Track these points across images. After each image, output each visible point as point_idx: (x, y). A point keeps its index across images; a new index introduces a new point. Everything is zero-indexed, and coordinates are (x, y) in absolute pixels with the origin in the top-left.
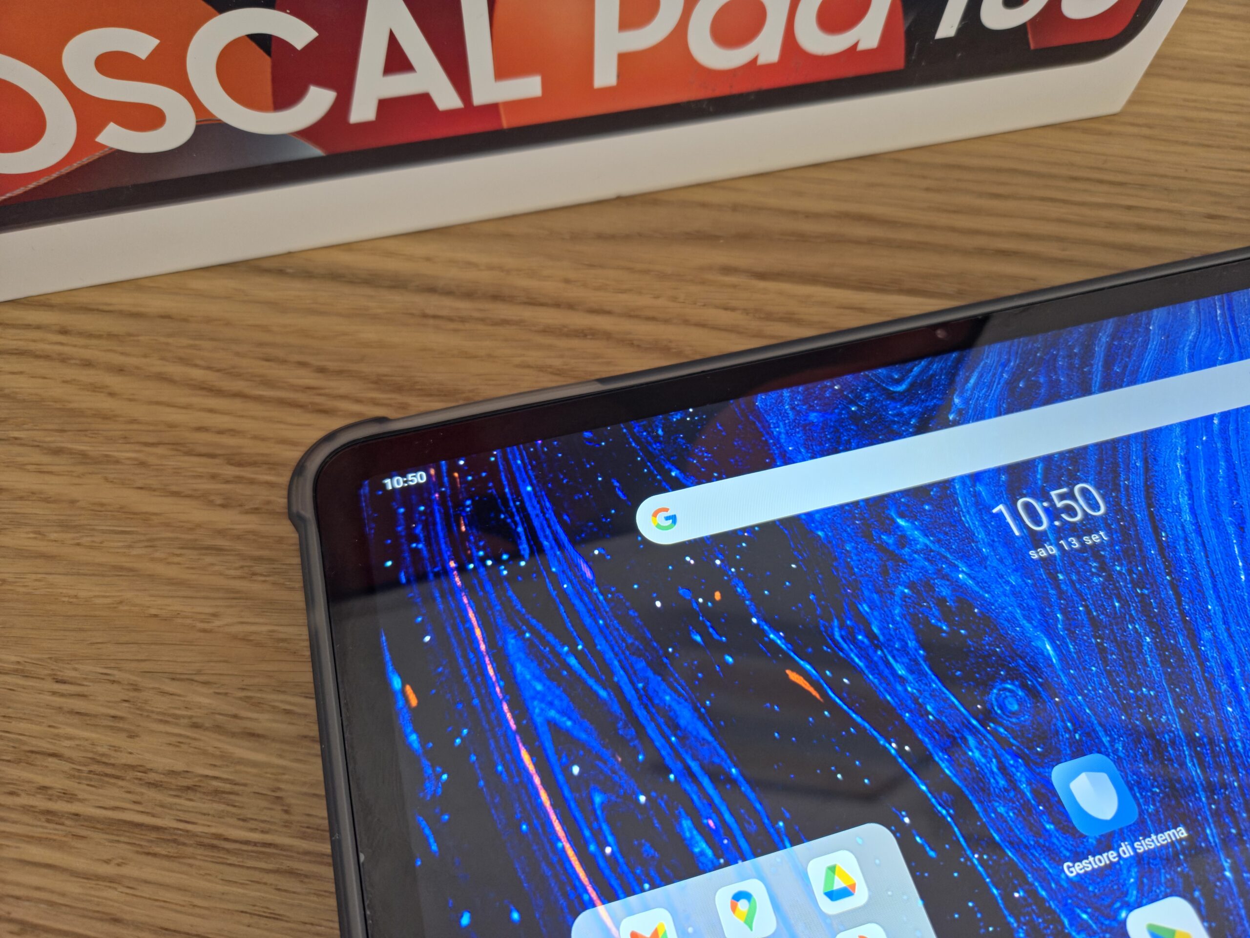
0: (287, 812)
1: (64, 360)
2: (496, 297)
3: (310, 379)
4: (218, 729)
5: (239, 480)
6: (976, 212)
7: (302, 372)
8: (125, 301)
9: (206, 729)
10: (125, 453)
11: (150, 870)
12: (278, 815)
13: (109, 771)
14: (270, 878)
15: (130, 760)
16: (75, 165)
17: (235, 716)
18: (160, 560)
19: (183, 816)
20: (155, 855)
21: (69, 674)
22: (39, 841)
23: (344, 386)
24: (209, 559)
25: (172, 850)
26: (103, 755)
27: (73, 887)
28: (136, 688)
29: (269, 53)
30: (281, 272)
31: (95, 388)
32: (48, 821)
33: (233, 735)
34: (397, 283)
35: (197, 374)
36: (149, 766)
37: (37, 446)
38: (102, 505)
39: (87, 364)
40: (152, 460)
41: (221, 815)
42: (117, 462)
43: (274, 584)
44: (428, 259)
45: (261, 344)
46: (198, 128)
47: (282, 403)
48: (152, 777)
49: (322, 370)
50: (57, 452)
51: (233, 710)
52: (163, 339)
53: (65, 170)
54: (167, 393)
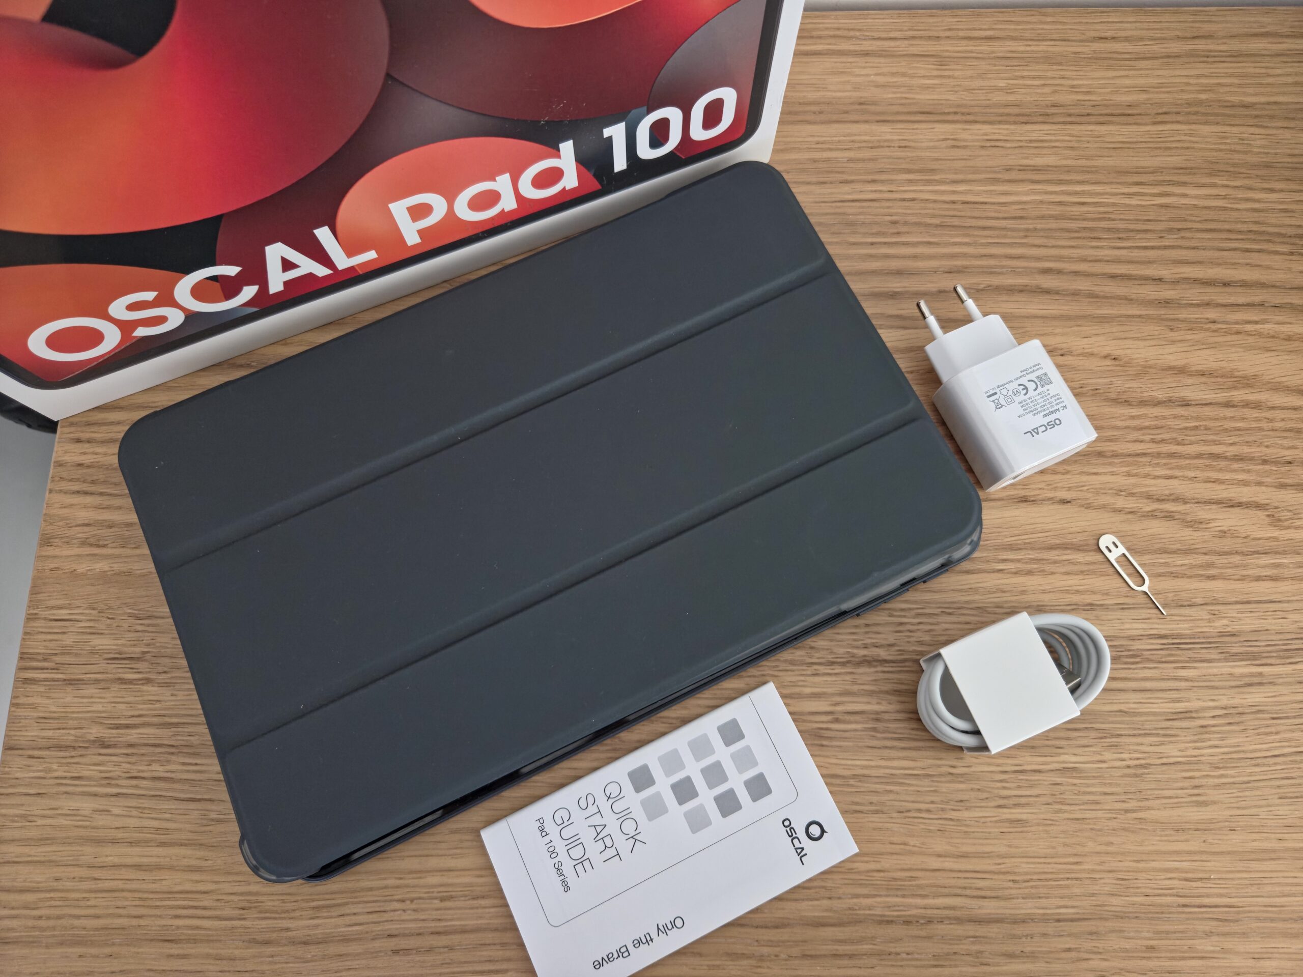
16: (122, 347)
29: (218, 282)
46: (186, 317)
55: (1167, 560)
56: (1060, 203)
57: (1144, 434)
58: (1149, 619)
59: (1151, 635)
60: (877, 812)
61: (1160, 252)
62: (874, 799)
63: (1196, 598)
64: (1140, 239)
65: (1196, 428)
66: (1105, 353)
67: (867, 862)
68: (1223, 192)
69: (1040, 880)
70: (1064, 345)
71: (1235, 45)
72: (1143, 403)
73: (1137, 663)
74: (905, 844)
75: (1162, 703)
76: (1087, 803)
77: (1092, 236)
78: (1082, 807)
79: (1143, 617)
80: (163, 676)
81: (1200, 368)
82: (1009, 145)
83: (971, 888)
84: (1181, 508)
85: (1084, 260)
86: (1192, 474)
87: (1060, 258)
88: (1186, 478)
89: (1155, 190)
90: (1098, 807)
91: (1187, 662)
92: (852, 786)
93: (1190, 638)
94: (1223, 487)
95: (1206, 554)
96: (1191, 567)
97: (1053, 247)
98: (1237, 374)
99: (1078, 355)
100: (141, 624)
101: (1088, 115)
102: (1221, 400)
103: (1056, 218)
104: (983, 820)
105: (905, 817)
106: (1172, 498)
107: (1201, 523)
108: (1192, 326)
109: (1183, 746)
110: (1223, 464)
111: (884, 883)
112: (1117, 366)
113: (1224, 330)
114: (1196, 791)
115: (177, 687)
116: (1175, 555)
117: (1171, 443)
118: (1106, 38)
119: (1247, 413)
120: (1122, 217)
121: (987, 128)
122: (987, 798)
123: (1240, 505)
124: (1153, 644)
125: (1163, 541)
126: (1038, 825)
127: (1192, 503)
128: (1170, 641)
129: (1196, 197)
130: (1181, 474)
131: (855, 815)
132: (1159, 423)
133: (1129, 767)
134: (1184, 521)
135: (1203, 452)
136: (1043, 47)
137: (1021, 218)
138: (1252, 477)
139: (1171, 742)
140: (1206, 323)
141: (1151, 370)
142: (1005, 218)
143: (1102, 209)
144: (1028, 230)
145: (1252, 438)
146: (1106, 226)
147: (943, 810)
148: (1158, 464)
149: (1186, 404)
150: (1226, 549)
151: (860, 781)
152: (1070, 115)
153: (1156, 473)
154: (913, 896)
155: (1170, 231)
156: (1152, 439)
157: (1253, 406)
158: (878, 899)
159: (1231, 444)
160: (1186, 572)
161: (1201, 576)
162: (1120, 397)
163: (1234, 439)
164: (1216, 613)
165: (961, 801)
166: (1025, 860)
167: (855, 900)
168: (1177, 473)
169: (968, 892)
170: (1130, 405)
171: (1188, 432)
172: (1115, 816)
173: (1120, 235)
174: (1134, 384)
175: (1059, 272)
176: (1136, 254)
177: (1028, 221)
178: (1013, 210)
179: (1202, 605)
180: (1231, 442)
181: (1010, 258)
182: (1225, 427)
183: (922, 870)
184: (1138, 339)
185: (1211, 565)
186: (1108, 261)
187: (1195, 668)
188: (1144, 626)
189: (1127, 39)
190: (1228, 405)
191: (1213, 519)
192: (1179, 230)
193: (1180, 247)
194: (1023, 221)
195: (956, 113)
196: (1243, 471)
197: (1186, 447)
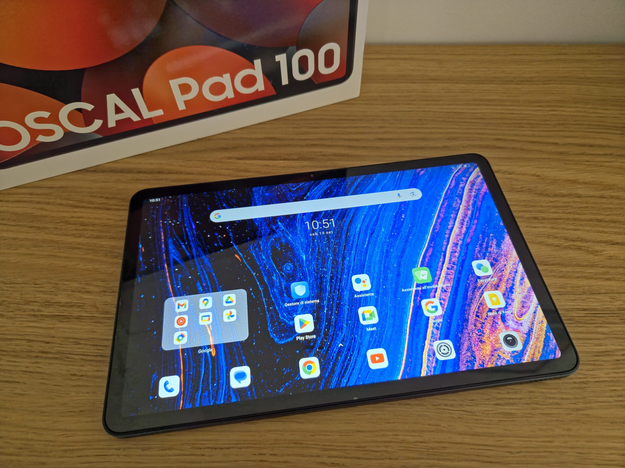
0: (97, 309)
1: (31, 202)
2: (159, 172)
3: (102, 200)
4: (79, 291)
5: (83, 230)
6: (308, 133)
9: (76, 292)
10: (51, 226)
11: (62, 325)
12: (95, 310)
13: (50, 304)
14: (94, 324)
15: (55, 301)
16: (31, 147)
17: (84, 288)
18: (62, 252)
19: (70, 312)
20: (63, 322)
21: (38, 282)
22: (33, 322)
23: (113, 202)
24: (75, 251)
25: (68, 320)
26: (48, 300)
27: (41, 331)
28: (57, 284)
29: (82, 113)
30: (95, 171)
31: (42, 209)
32: (35, 317)
33: (83, 292)
34: (130, 171)
35: (71, 202)
36: (60, 302)
37: (26, 226)
38: (46, 240)
39: (39, 203)
40: (59, 227)
41: (80, 311)
42: (48, 228)
43: (93, 255)
44: (139, 163)
45: (89, 192)
46: (64, 134)
47: (95, 208)
48: (62, 304)
49: (107, 198)
50: (31, 227)
52: (60, 194)
53: (28, 149)
54: (62, 208)
55: (581, 270)
56: (502, 113)
57: (559, 210)
58: (576, 300)
61: (554, 133)
63: (601, 290)
64: (544, 127)
65: (587, 207)
66: (532, 174)
67: (414, 436)
68: (583, 110)
69: (527, 452)
70: (511, 170)
71: (579, 57)
72: (556, 195)
73: (572, 323)
74: (438, 425)
75: (590, 346)
76: (552, 404)
77: (519, 126)
78: (549, 406)
79: (573, 299)
80: (11, 313)
81: (583, 180)
82: (474, 91)
83: (482, 456)
84: (585, 244)
85: (517, 135)
86: (588, 228)
87: (504, 135)
88: (585, 230)
89: (549, 109)
90: (559, 407)
91: (602, 324)
93: (602, 311)
94: (607, 235)
95: (603, 267)
96: (596, 274)
97: (500, 130)
98: (604, 184)
99: (518, 174)
100: (6, 287)
101: (511, 81)
102: (598, 195)
103: (500, 119)
104: (487, 412)
105: (438, 409)
106: (579, 239)
107: (598, 252)
108: (577, 163)
109: (606, 371)
110: (604, 224)
111: (425, 450)
112: (539, 179)
113: (594, 165)
114: (620, 399)
115: (16, 319)
116: (585, 268)
117: (574, 214)
118: (517, 54)
119: (613, 201)
120: (533, 119)
121: (463, 85)
122: (489, 399)
123: (618, 244)
124: (580, 314)
125: (577, 260)
126: (523, 417)
127: (591, 242)
128: (590, 312)
129: (569, 112)
132: (566, 205)
133: (575, 383)
134: (587, 251)
135: (593, 218)
136: (487, 57)
137: (483, 119)
138: (622, 231)
139: (599, 369)
140: (584, 162)
141: (558, 181)
142: (475, 119)
143: (524, 116)
144: (487, 123)
145: (618, 213)
146: (526, 122)
147: (461, 405)
148: (569, 223)
149: (579, 196)
150: (614, 265)
152: (503, 81)
153: (568, 228)
154: (444, 460)
155: (559, 124)
156: (563, 212)
157: (615, 198)
158: (422, 461)
159: (608, 215)
160: (593, 276)
161: (602, 278)
162: (543, 193)
164: (614, 298)
165: (472, 400)
166: (516, 439)
167: (406, 461)
168: (581, 228)
169: (481, 458)
170: (549, 196)
171: (583, 209)
172: (571, 412)
173: (534, 126)
174: (551, 187)
175: (505, 140)
176: (542, 133)
177: (487, 120)
178: (479, 116)
179: (605, 293)
180: (607, 214)
181: (479, 134)
182: (602, 207)
183: (450, 443)
184: (549, 168)
185: (607, 273)
186: (530, 136)
187: (607, 327)
188: (574, 304)
189: (526, 55)
190: (602, 197)
191: (604, 250)
192: (563, 124)
193: (565, 131)
195: (448, 80)
196: (616, 227)
197: (583, 216)
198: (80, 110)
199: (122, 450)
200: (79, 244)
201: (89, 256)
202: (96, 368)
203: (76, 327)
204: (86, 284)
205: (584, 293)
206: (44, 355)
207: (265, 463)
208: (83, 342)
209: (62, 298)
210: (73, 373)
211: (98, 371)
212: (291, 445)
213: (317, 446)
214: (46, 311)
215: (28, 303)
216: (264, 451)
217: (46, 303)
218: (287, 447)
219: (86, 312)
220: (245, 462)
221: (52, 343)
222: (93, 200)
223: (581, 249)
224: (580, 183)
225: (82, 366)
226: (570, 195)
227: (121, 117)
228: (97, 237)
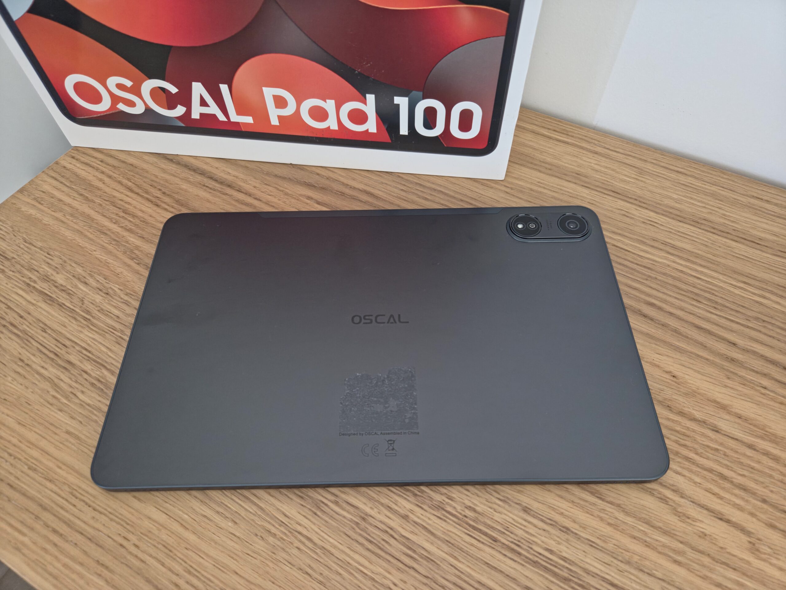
0: (83, 304)
1: (97, 169)
2: (229, 186)
3: (158, 194)
4: (79, 279)
5: (123, 217)
7: (159, 192)
8: (123, 157)
9: (76, 278)
10: (98, 201)
11: (43, 305)
12: (80, 304)
13: (48, 279)
14: (69, 318)
15: (53, 278)
16: (111, 112)
17: (85, 277)
18: (90, 232)
19: (58, 296)
20: (46, 302)
21: (52, 253)
22: (23, 290)
23: (167, 199)
24: (102, 236)
25: (51, 303)
26: (48, 275)
27: (24, 303)
28: (65, 262)
29: (165, 93)
30: (171, 160)
31: (101, 180)
32: (27, 286)
33: (81, 282)
34: (203, 173)
35: (130, 184)
36: (57, 282)
37: (77, 192)
38: (84, 213)
39: (103, 173)
40: (104, 205)
41: (67, 299)
42: (94, 202)
43: (115, 248)
44: (217, 168)
45: (152, 181)
46: (145, 109)
47: (148, 199)
48: (56, 284)
49: (164, 193)
50: (81, 195)
51: (85, 275)
52: (127, 171)
53: (108, 113)
54: (119, 187)
55: (646, 530)
56: (682, 272)
57: (671, 434)
58: (609, 565)
59: (604, 578)
60: (321, 583)
61: (742, 328)
62: (326, 572)
63: (656, 570)
64: (730, 314)
65: (717, 450)
66: (668, 370)
72: (681, 413)
77: (695, 298)
79: (606, 562)
80: (11, 273)
81: (737, 411)
82: (662, 228)
84: (677, 498)
85: (682, 309)
86: (698, 480)
87: (665, 302)
88: (690, 480)
89: (757, 292)
92: (317, 553)
94: (720, 502)
95: (681, 542)
96: (664, 546)
97: (663, 293)
98: (768, 429)
100: (24, 245)
101: (728, 233)
102: (746, 441)
103: (674, 278)
106: (673, 488)
107: (689, 518)
108: (745, 382)
110: (727, 485)
112: (672, 381)
113: (770, 397)
115: (12, 281)
116: (655, 530)
117: (691, 450)
118: (762, 199)
119: (765, 460)
120: (723, 296)
121: (652, 214)
123: (728, 521)
124: (602, 586)
125: (650, 514)
127: (688, 500)
130: (689, 475)
131: (306, 576)
132: (688, 433)
134: (675, 509)
135: (715, 469)
136: (714, 188)
137: (649, 268)
138: (749, 507)
140: (757, 386)
141: (699, 396)
142: (637, 264)
143: (711, 286)
144: (650, 276)
145: (761, 479)
146: (709, 297)
149: (716, 430)
150: (701, 548)
151: (324, 554)
152: (714, 228)
155: (757, 319)
156: (677, 441)
157: (771, 457)
159: (741, 475)
160: (658, 547)
161: (670, 557)
162: (666, 402)
163: (745, 473)
170: (670, 410)
171: (708, 450)
173: (716, 306)
174: (681, 399)
175: (660, 308)
176: (723, 321)
177: (653, 272)
178: (645, 262)
179: (659, 579)
181: (629, 287)
182: (742, 461)
184: (698, 372)
185: (681, 553)
186: (699, 317)
188: (603, 569)
189: (776, 205)
190: (751, 447)
191: (699, 520)
192: (764, 321)
193: (760, 331)
194: (649, 271)
195: (636, 200)
196: (743, 499)
197: (701, 459)
198: (163, 89)
199: (13, 458)
200: (109, 230)
201: (110, 247)
202: (43, 364)
203: (53, 313)
204: (89, 274)
205: (628, 563)
206: (11, 328)
207: (123, 550)
208: (49, 331)
209: (60, 279)
210: (22, 358)
211: (43, 367)
212: (160, 546)
213: (183, 563)
214: (40, 285)
215: (31, 269)
216: (130, 536)
217: (45, 278)
218: (155, 546)
219: (71, 302)
220: (106, 537)
221: (25, 319)
222: (152, 190)
223: (667, 501)
224: (729, 413)
225: (34, 355)
226: (702, 423)
227: (205, 110)
228: (130, 231)
